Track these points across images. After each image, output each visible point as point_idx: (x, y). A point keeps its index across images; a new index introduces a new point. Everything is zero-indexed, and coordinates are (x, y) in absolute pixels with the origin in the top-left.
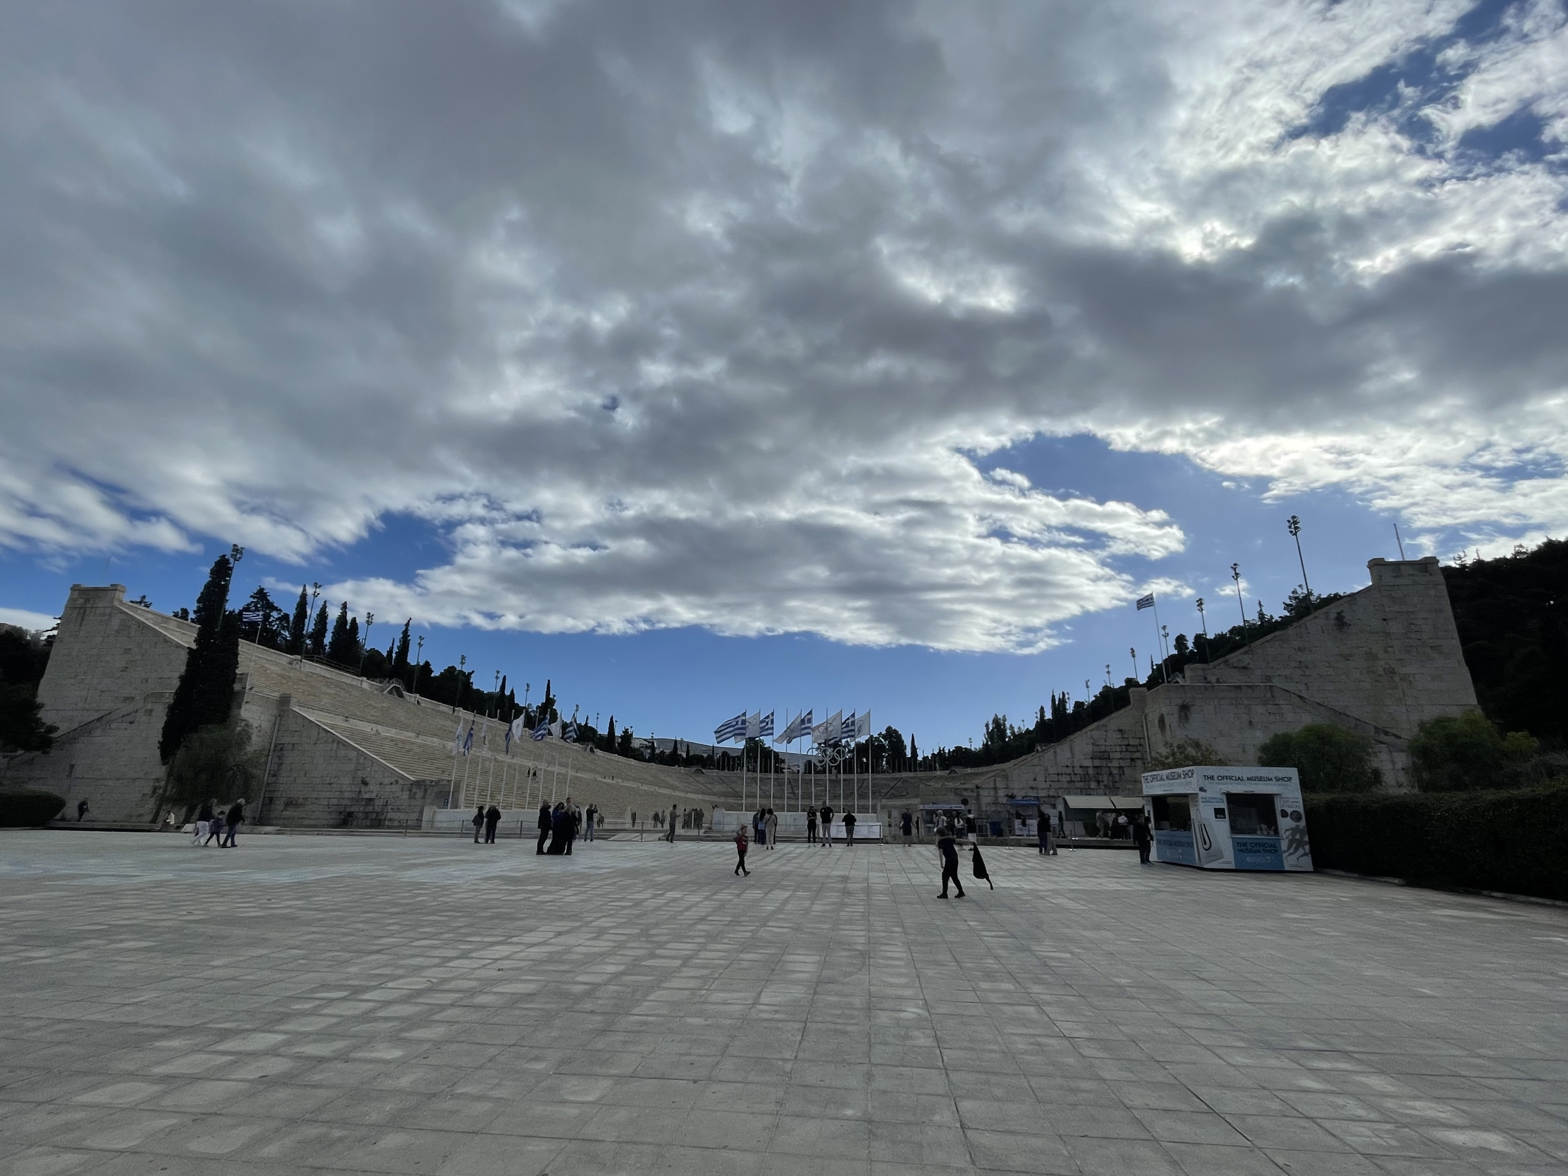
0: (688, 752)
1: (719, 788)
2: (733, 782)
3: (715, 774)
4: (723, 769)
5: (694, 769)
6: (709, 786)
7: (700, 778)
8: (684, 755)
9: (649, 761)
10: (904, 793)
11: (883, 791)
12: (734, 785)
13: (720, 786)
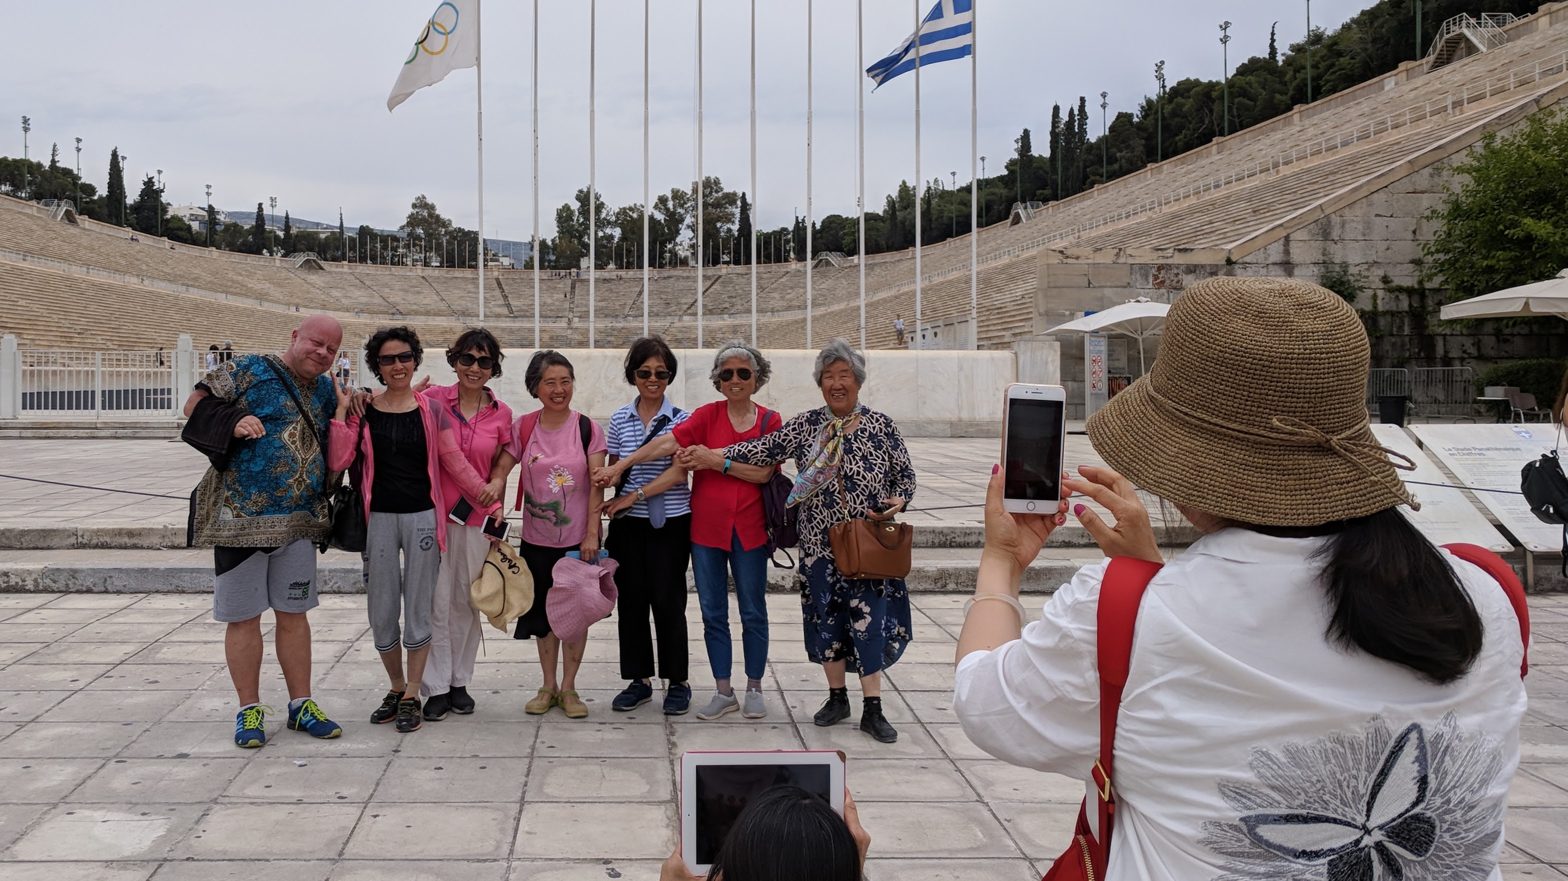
0: (287, 228)
1: (360, 296)
2: (386, 285)
3: (346, 269)
4: (363, 260)
5: (300, 258)
6: (336, 293)
7: (314, 278)
8: (281, 234)
9: (204, 244)
10: (727, 305)
11: (684, 301)
12: (387, 290)
13: (357, 293)
